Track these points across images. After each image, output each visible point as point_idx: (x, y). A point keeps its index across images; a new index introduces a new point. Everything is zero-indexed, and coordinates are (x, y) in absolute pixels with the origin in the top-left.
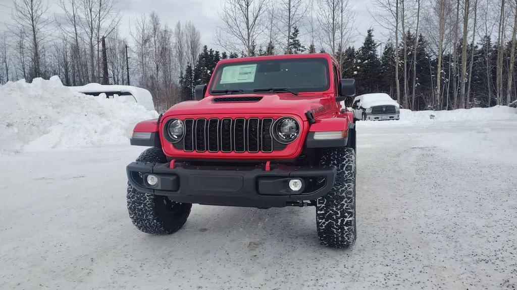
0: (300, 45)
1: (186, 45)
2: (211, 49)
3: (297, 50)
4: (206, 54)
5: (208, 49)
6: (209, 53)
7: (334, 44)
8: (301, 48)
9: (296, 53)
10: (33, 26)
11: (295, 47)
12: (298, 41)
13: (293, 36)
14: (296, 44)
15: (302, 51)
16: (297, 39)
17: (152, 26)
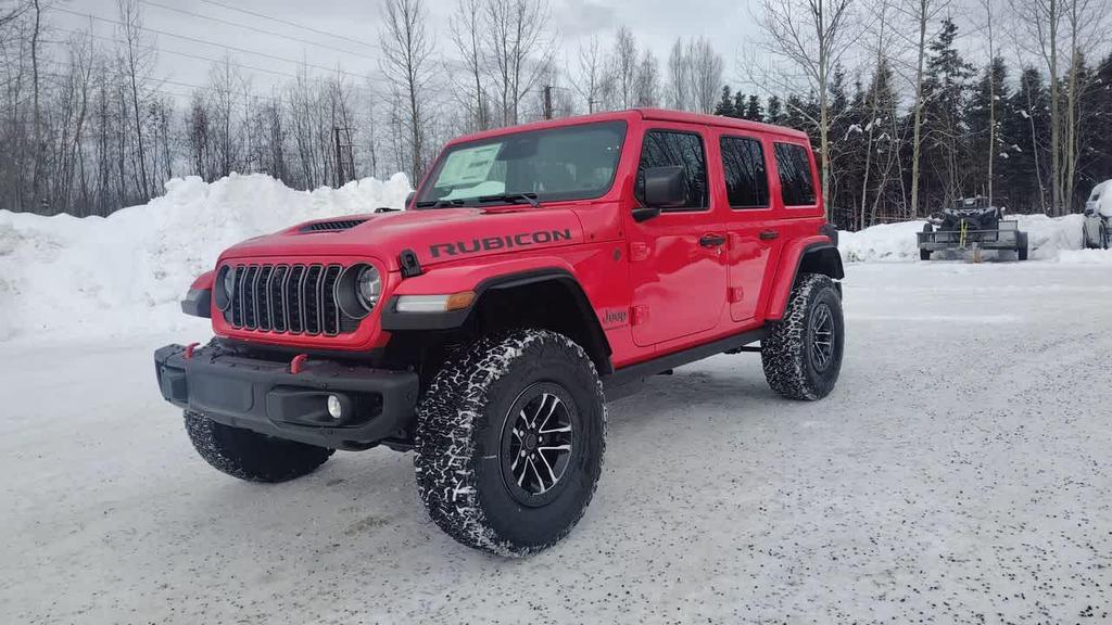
0: (959, 63)
1: (690, 89)
2: (739, 93)
3: (953, 75)
4: (727, 103)
5: (733, 93)
6: (734, 102)
7: (1053, 51)
8: (961, 70)
9: (948, 81)
10: (411, 81)
11: (946, 69)
12: (953, 52)
13: (942, 43)
14: (949, 61)
15: (966, 76)
16: (951, 48)
17: (620, 56)
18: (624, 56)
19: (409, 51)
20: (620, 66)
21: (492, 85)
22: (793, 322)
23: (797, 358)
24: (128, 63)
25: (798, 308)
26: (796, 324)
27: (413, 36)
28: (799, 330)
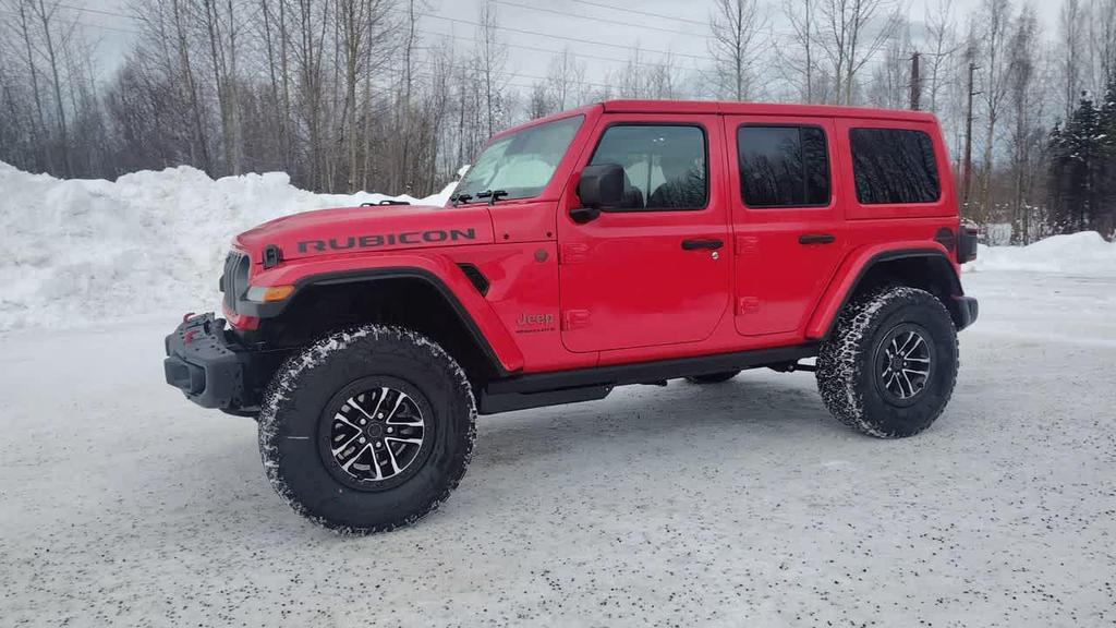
17: (988, 13)
18: (994, 12)
19: (739, 29)
20: (987, 25)
21: (825, 59)
22: (847, 343)
23: (848, 386)
24: (484, 62)
25: (858, 327)
26: (850, 345)
27: (744, 11)
28: (853, 352)
